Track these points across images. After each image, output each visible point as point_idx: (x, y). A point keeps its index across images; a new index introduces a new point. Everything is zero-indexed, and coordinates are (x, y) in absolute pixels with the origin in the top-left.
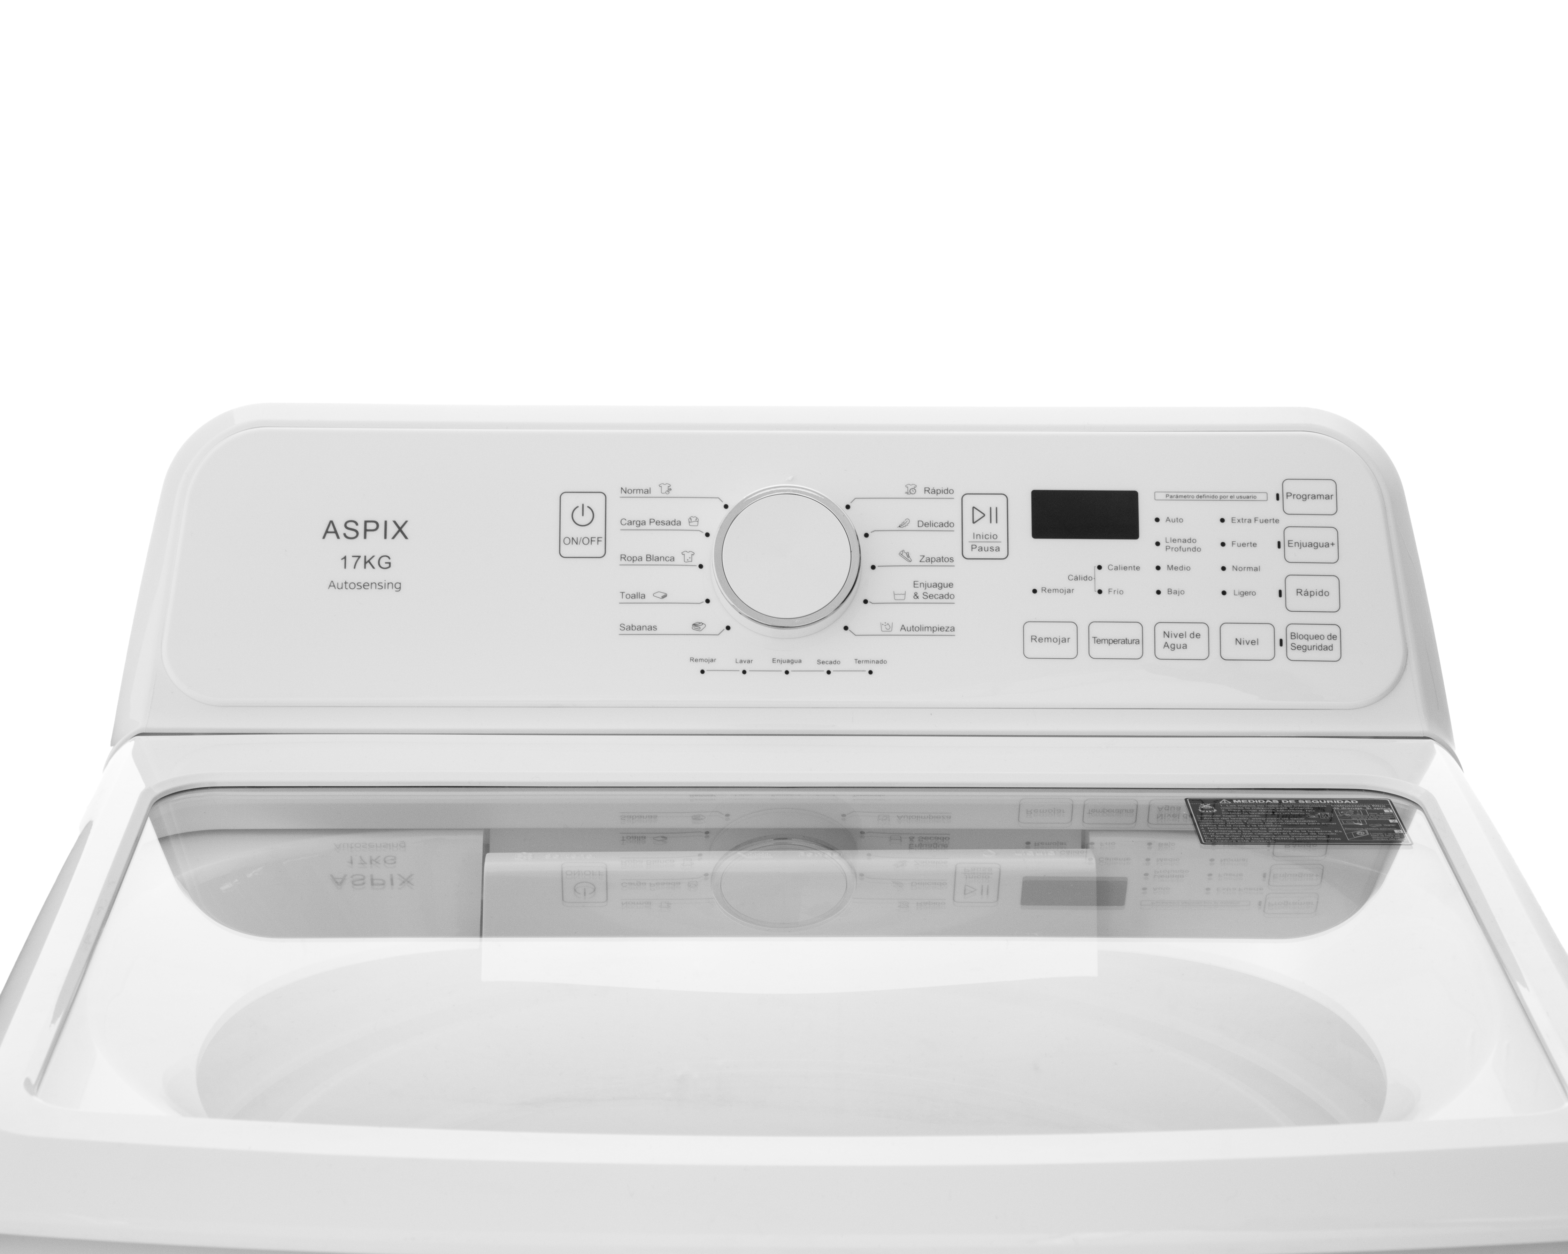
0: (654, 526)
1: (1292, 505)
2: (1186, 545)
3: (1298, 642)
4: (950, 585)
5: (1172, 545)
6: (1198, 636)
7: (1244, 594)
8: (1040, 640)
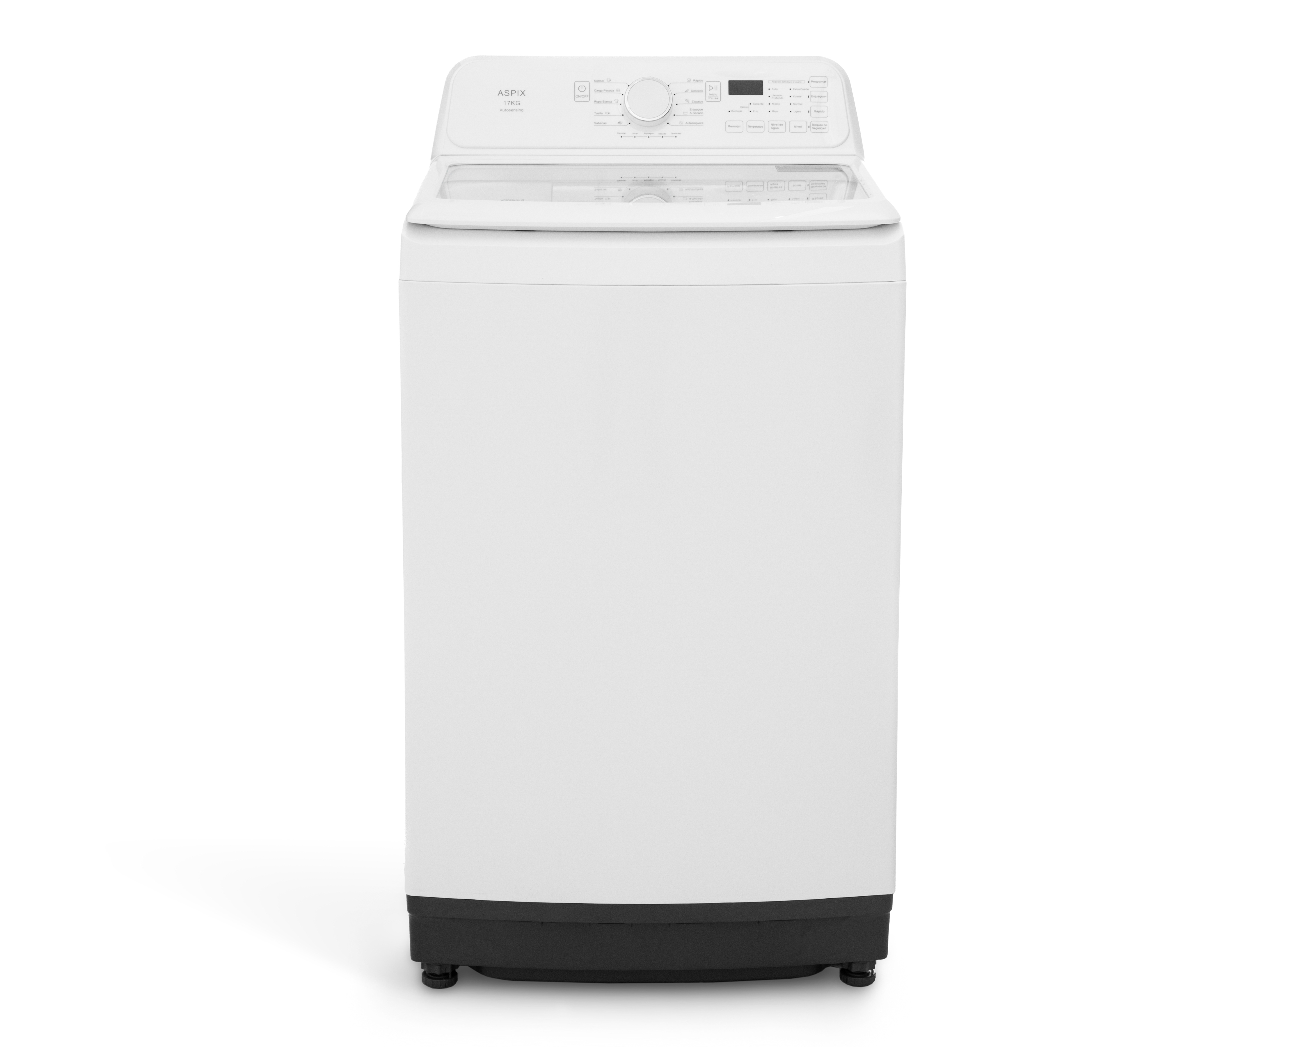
0: (605, 92)
1: (813, 84)
2: (778, 97)
3: (815, 127)
4: (702, 110)
5: (774, 97)
6: (782, 125)
7: (797, 112)
8: (731, 126)
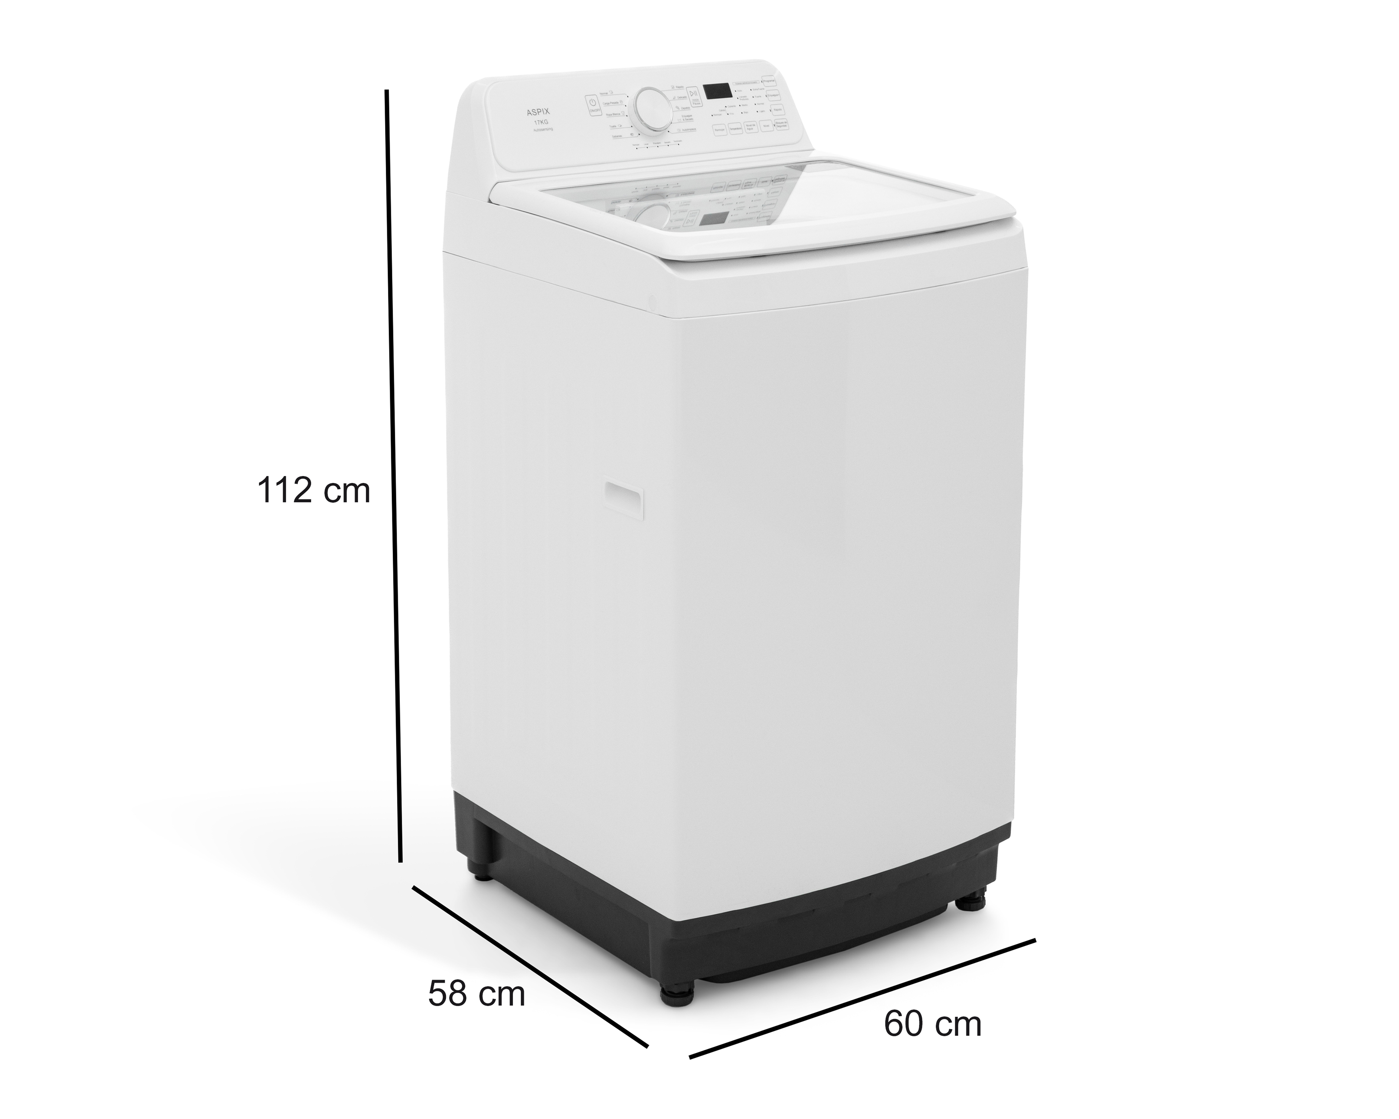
0: (612, 104)
1: (766, 84)
2: (744, 98)
3: (779, 125)
4: (691, 116)
5: (741, 98)
6: (754, 125)
7: (762, 111)
8: (717, 130)
